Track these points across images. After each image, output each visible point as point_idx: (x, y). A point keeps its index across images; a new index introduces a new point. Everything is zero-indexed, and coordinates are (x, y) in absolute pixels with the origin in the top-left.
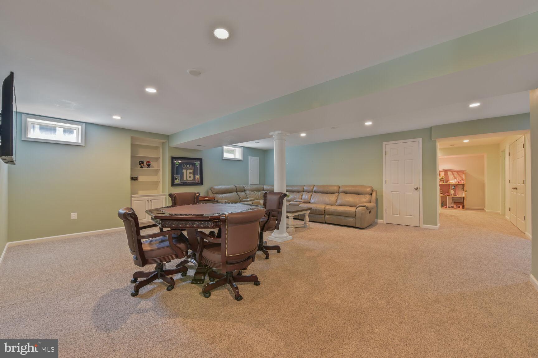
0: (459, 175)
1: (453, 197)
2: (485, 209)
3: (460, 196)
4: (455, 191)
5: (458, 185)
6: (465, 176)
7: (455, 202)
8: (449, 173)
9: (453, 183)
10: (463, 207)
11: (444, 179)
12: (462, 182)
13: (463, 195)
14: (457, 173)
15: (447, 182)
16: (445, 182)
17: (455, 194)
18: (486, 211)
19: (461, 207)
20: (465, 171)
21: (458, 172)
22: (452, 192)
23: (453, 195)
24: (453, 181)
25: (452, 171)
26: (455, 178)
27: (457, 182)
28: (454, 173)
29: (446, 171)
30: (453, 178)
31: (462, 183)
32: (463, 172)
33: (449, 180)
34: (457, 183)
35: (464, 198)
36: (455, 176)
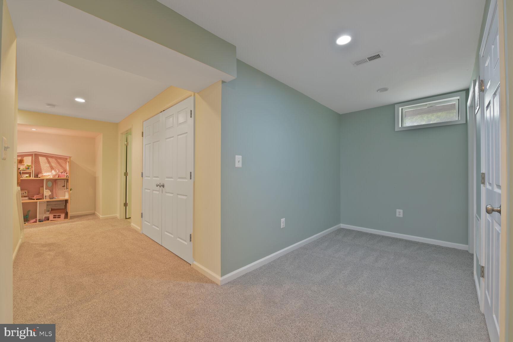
0: (59, 163)
1: (48, 202)
2: (96, 212)
3: (62, 198)
4: (52, 191)
5: (57, 179)
6: (70, 166)
7: (52, 210)
8: (42, 160)
9: (48, 177)
10: (66, 217)
11: (33, 170)
12: (64, 176)
13: (67, 197)
14: (56, 160)
15: (36, 176)
16: (33, 175)
17: (51, 197)
18: (101, 216)
19: (63, 216)
20: (70, 157)
21: (57, 158)
22: (47, 193)
23: (48, 197)
24: (48, 174)
25: (47, 156)
26: (52, 168)
27: (56, 175)
28: (50, 159)
29: (36, 156)
30: (49, 169)
31: (66, 178)
32: (65, 159)
33: (40, 172)
34: (57, 177)
35: (66, 201)
36: (53, 164)
